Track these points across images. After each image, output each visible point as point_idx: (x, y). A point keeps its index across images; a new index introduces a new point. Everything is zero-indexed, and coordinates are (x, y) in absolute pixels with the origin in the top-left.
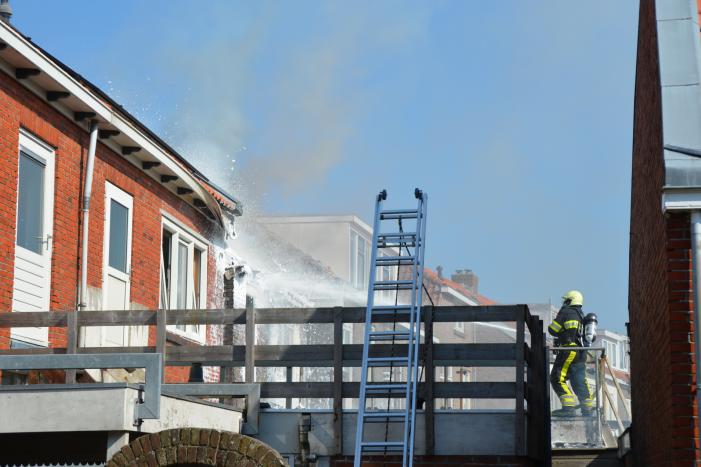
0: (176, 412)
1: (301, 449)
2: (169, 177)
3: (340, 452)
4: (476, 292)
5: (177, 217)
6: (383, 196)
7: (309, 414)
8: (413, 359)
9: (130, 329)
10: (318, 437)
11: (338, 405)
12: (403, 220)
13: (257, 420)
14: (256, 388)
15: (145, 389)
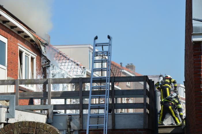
0: (22, 116)
1: (68, 128)
2: (21, 32)
3: (82, 129)
4: (134, 72)
5: (24, 46)
6: (96, 38)
7: (71, 115)
8: (107, 95)
9: (7, 86)
10: (74, 123)
11: (81, 112)
12: (103, 46)
13: (52, 118)
14: (52, 106)
15: (9, 108)
